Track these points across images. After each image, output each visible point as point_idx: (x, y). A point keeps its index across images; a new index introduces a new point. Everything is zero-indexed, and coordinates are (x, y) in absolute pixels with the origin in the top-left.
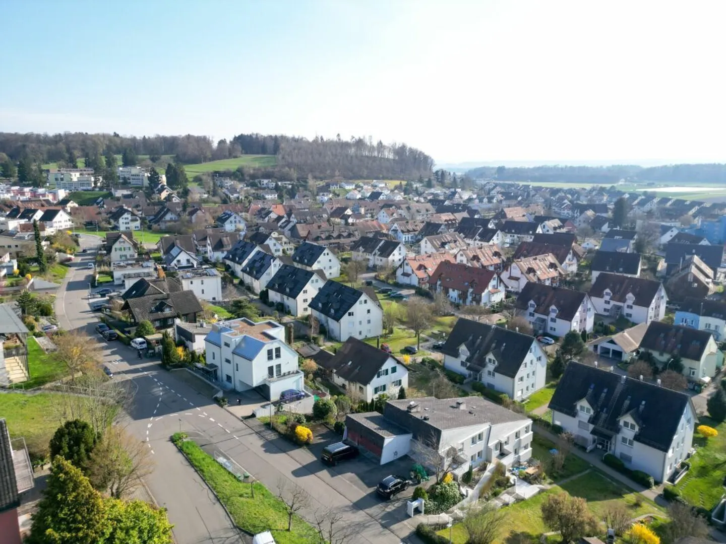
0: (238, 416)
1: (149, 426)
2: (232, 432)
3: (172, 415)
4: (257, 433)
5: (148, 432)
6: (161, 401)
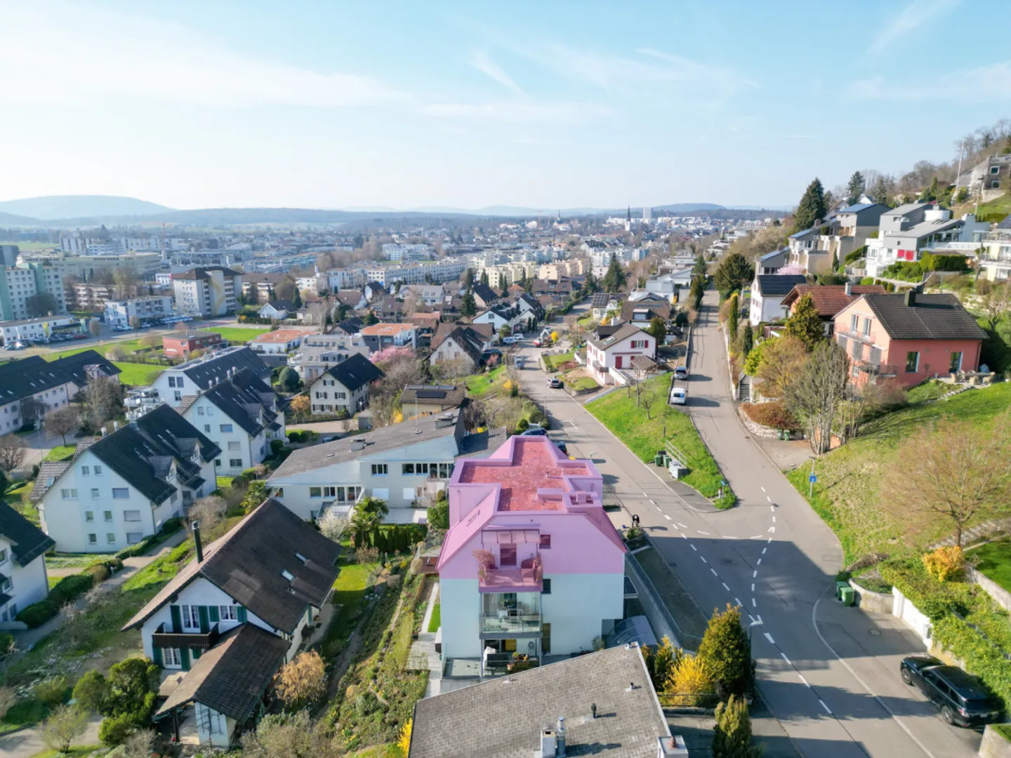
0: (627, 513)
1: (772, 529)
2: (647, 499)
3: (735, 538)
4: (615, 493)
5: (774, 520)
6: (754, 570)
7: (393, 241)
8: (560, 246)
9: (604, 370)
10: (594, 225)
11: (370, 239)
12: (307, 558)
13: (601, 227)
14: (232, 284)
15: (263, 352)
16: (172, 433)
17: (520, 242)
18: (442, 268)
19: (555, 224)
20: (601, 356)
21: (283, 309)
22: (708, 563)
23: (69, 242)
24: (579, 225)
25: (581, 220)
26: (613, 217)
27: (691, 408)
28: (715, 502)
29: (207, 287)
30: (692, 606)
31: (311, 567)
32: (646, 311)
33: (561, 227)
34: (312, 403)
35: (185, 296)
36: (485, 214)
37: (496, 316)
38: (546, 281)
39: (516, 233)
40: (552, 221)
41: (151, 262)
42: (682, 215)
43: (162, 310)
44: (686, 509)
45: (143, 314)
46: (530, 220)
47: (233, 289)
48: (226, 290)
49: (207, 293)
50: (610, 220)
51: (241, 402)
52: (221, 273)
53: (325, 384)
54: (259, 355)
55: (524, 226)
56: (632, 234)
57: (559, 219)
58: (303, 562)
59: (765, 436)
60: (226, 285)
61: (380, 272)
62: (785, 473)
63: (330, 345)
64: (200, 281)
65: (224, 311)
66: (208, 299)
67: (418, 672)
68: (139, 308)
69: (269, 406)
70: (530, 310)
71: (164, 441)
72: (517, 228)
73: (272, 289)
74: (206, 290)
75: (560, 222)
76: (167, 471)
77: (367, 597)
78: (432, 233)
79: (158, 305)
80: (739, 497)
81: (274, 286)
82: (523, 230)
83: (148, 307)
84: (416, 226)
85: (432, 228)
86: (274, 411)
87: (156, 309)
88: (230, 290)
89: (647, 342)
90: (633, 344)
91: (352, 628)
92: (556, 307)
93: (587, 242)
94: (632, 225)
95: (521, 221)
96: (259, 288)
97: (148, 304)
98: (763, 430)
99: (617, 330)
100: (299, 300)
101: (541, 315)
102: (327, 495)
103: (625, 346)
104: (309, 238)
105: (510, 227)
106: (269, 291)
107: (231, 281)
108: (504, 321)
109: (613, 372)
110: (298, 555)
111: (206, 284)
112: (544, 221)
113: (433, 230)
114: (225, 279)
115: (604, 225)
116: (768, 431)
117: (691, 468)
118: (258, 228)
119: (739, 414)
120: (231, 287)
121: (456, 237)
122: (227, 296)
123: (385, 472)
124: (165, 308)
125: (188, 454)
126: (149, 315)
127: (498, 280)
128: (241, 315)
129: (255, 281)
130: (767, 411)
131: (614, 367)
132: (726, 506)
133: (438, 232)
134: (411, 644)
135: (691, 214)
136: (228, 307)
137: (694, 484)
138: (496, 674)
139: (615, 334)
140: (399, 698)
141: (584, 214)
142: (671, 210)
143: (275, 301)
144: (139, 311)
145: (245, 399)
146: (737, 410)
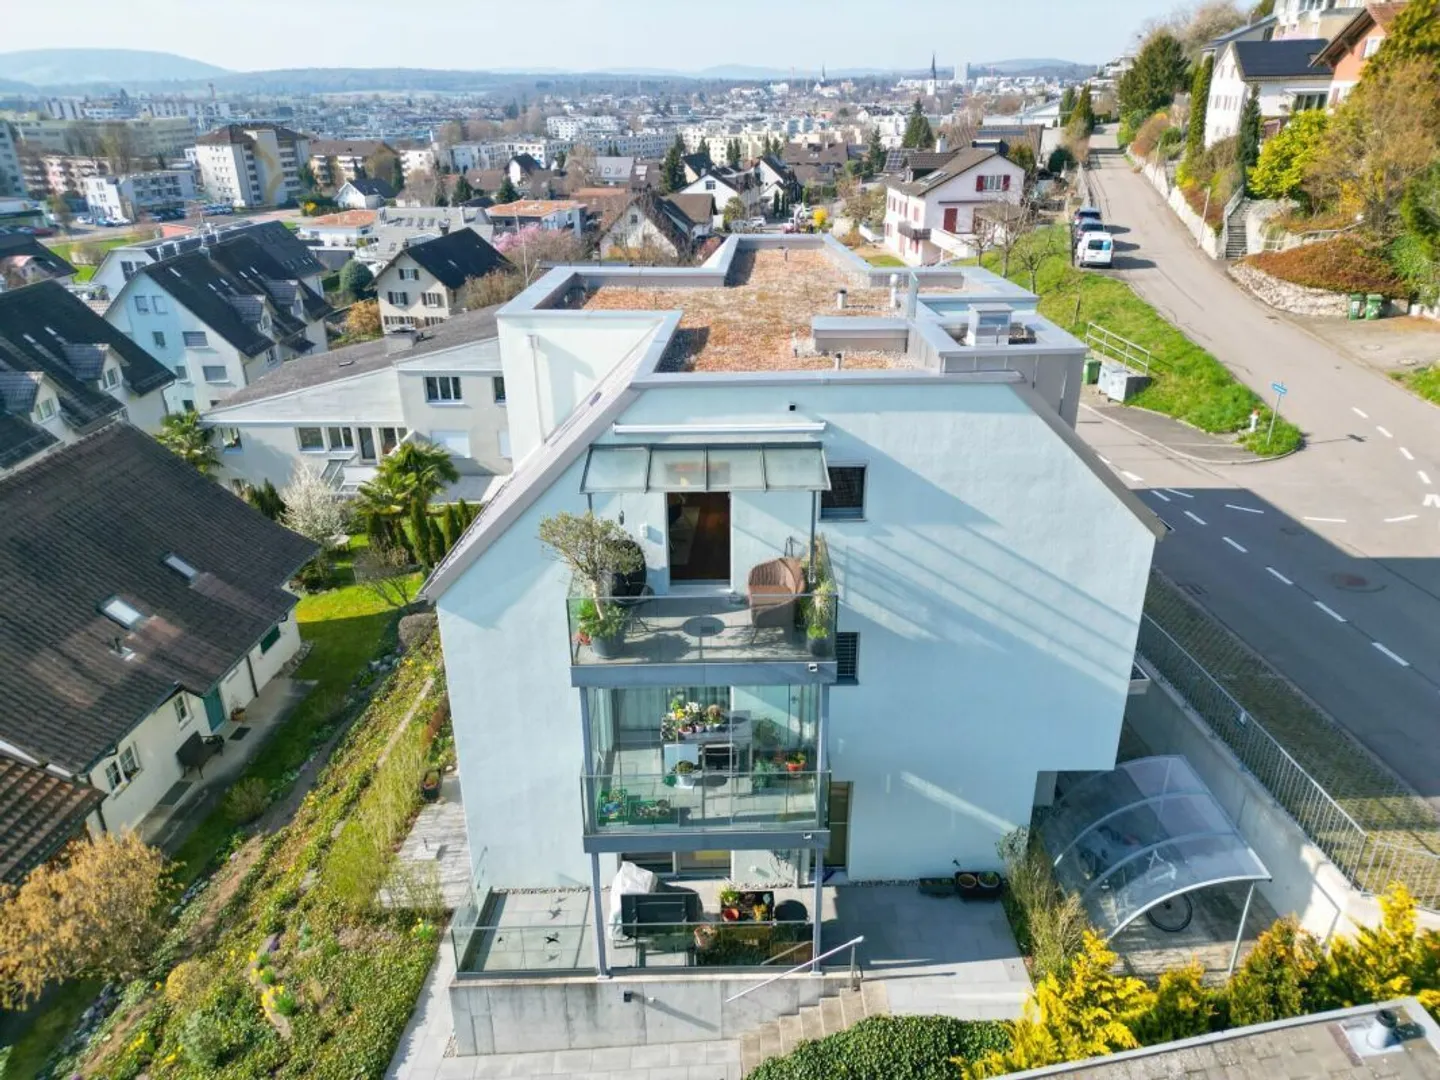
7: (564, 113)
8: (824, 116)
9: (920, 237)
10: (877, 88)
11: (529, 109)
12: (202, 569)
13: (889, 92)
14: (293, 154)
15: (318, 243)
16: (59, 334)
17: (762, 111)
18: (636, 143)
19: (817, 88)
20: (916, 211)
21: (374, 193)
22: (1295, 585)
23: (61, 107)
24: (855, 89)
25: (856, 82)
26: (907, 78)
27: (1124, 273)
28: (1242, 440)
29: (250, 158)
30: (1312, 717)
31: (209, 592)
32: (998, 141)
33: (826, 92)
34: (382, 315)
35: (218, 172)
36: (709, 76)
37: (718, 184)
38: (805, 146)
39: (756, 101)
40: (812, 84)
41: (177, 131)
42: (1017, 74)
43: (177, 192)
44: (1170, 459)
45: (148, 199)
46: (777, 83)
47: (295, 163)
48: (285, 165)
49: (252, 167)
50: (902, 82)
51: (228, 293)
52: (271, 134)
53: (402, 276)
54: (311, 248)
55: (768, 91)
56: (938, 100)
57: (822, 80)
58: (185, 578)
59: (1314, 313)
60: (283, 155)
61: (537, 146)
62: (1398, 378)
63: (426, 223)
64: (238, 146)
65: (284, 200)
66: (254, 177)
67: (407, 918)
68: (139, 189)
69: (287, 307)
70: (778, 183)
71: (39, 347)
72: (758, 93)
73: (359, 165)
74: (251, 163)
75: (824, 85)
76: (30, 402)
77: (375, 663)
78: (625, 102)
79: (170, 186)
80: (1304, 429)
81: (364, 159)
82: (766, 97)
83: (154, 187)
84: (602, 91)
85: (626, 95)
86: (301, 317)
87: (170, 191)
88: (290, 164)
89: (1007, 179)
90: (981, 184)
91: (315, 743)
92: (822, 184)
93: (867, 109)
94: (937, 88)
95: (765, 85)
96: (341, 165)
97: (155, 181)
98: (1311, 300)
99: (947, 161)
100: (401, 180)
101: (794, 191)
102: (336, 444)
103: (964, 188)
104: (435, 109)
105: (746, 92)
106: (356, 169)
107: (289, 150)
108: (733, 194)
109: (939, 237)
110: (174, 561)
111: (249, 152)
112: (796, 85)
113: (626, 98)
114: (281, 145)
115: (893, 89)
116: (1321, 301)
117: (1154, 375)
118: (360, 97)
119: (1234, 280)
120: (292, 159)
121: (662, 107)
122: (287, 174)
123: (458, 396)
124: (183, 191)
125: (91, 375)
126: (158, 201)
127: (726, 150)
128: (307, 202)
129: (333, 152)
130: (1320, 258)
131: (941, 228)
132: (1281, 448)
133: (635, 101)
134: (414, 814)
135: (1029, 73)
136: (290, 193)
137: (1168, 409)
138: (651, 961)
139: (945, 167)
140: (327, 1014)
141: (862, 75)
142: (998, 67)
143: (362, 182)
144: (139, 194)
145: (237, 289)
146: (1228, 275)
